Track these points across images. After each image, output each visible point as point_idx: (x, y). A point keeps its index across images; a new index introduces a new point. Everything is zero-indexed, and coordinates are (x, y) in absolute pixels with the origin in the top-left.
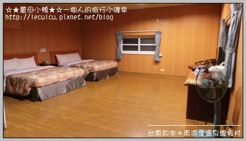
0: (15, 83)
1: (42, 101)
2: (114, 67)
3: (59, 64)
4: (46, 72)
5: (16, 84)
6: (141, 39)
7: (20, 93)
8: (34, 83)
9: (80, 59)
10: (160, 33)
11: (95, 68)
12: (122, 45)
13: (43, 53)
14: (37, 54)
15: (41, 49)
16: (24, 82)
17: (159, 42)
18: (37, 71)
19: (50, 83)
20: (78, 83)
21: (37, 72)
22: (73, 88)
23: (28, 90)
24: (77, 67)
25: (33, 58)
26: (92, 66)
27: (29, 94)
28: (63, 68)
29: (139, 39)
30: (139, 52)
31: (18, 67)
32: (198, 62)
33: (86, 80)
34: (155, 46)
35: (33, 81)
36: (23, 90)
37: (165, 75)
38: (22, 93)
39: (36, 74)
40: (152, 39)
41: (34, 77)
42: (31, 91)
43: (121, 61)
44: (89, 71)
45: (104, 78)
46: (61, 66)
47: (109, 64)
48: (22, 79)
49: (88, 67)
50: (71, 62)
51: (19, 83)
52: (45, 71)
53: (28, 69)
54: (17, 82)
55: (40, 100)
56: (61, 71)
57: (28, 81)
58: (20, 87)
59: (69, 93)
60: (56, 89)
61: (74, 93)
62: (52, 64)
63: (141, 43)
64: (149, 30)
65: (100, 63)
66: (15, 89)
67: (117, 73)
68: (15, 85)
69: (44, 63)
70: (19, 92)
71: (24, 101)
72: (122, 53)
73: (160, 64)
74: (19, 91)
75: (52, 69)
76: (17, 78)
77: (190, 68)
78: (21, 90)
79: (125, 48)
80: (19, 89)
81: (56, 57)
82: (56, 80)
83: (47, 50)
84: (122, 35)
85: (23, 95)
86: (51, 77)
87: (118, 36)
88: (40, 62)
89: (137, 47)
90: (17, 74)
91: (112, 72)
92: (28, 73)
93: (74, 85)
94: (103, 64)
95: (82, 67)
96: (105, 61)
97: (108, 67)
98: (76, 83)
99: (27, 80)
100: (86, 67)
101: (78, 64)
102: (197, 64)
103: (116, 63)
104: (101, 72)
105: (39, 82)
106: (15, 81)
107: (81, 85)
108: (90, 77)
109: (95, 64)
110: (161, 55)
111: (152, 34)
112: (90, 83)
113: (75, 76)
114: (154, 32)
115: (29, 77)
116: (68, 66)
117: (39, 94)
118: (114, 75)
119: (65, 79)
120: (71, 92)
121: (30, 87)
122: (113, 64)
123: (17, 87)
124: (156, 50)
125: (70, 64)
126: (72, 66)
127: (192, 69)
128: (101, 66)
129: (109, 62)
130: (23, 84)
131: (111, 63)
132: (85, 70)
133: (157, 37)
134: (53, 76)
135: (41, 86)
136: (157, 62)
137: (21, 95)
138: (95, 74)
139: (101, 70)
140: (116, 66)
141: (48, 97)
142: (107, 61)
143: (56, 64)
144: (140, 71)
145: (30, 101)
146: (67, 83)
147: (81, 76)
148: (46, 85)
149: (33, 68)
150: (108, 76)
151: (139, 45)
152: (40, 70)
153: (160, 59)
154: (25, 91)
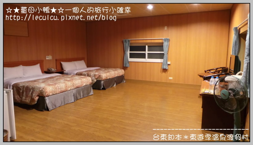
0: (21, 91)
1: (50, 110)
2: (121, 75)
3: (64, 72)
4: (53, 81)
5: (23, 92)
6: (148, 46)
7: (27, 102)
8: (42, 92)
9: (86, 66)
10: (168, 40)
11: (102, 76)
12: (128, 52)
13: (48, 60)
14: (43, 62)
15: (47, 56)
16: (32, 90)
17: (167, 49)
18: (44, 79)
19: (58, 92)
20: (85, 92)
21: (44, 81)
22: (81, 97)
23: (35, 99)
24: (83, 75)
25: (38, 65)
26: (99, 74)
27: (36, 103)
28: (70, 76)
29: (147, 47)
30: (147, 60)
31: (24, 74)
32: (207, 71)
33: (93, 89)
34: (163, 54)
35: (41, 89)
36: (30, 99)
37: (174, 83)
38: (29, 102)
39: (43, 82)
40: (160, 46)
41: (42, 85)
42: (38, 100)
43: (128, 68)
44: (96, 79)
45: (111, 86)
46: (67, 74)
47: (116, 72)
48: (29, 87)
49: (95, 75)
50: (77, 70)
51: (26, 92)
52: (52, 79)
53: (33, 77)
54: (24, 91)
55: (47, 109)
56: (68, 79)
57: (36, 90)
58: (27, 96)
59: (76, 102)
60: (64, 98)
61: (82, 102)
62: (58, 71)
63: (148, 51)
64: (157, 38)
65: (106, 71)
66: (21, 98)
67: (124, 81)
68: (22, 94)
69: (50, 70)
70: (25, 101)
71: (31, 111)
72: (129, 61)
73: (168, 72)
74: (25, 99)
75: (59, 77)
76: (23, 87)
77: (201, 76)
78: (28, 99)
79: (132, 56)
80: (26, 98)
81: (61, 65)
82: (64, 89)
83: (52, 57)
84: (129, 42)
85: (30, 104)
86: (59, 86)
87: (125, 43)
88: (45, 70)
89: (145, 54)
90: (24, 82)
91: (119, 80)
92: (35, 81)
93: (82, 94)
94: (110, 72)
95: (89, 75)
96: (112, 69)
97: (115, 75)
98: (83, 92)
99: (35, 88)
100: (93, 75)
101: (84, 71)
102: (207, 72)
103: (123, 70)
104: (108, 80)
105: (47, 91)
106: (22, 89)
107: (88, 93)
108: (97, 86)
109: (102, 72)
110: (169, 63)
111: (161, 41)
112: (97, 91)
113: (82, 85)
114: (162, 39)
115: (36, 85)
116: (74, 74)
117: (47, 103)
118: (121, 83)
119: (73, 88)
120: (78, 101)
121: (38, 96)
122: (120, 72)
123: (24, 96)
124: (164, 58)
125: (76, 72)
126: (78, 74)
127: (203, 78)
128: (108, 74)
129: (115, 70)
130: (30, 93)
131: (118, 70)
132: (92, 78)
133: (165, 44)
134: (61, 84)
135: (49, 94)
136: (165, 70)
137: (28, 104)
138: (102, 82)
139: (108, 78)
140: (123, 74)
141: (55, 107)
142: (114, 69)
143: (61, 72)
144: (148, 80)
145: (37, 111)
146: (74, 91)
147: (88, 84)
148: (54, 93)
149: (39, 76)
150: (115, 84)
151: (147, 52)
152: (47, 78)
153: (168, 67)
154: (33, 100)
